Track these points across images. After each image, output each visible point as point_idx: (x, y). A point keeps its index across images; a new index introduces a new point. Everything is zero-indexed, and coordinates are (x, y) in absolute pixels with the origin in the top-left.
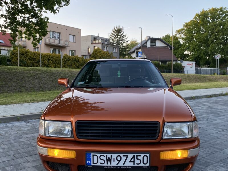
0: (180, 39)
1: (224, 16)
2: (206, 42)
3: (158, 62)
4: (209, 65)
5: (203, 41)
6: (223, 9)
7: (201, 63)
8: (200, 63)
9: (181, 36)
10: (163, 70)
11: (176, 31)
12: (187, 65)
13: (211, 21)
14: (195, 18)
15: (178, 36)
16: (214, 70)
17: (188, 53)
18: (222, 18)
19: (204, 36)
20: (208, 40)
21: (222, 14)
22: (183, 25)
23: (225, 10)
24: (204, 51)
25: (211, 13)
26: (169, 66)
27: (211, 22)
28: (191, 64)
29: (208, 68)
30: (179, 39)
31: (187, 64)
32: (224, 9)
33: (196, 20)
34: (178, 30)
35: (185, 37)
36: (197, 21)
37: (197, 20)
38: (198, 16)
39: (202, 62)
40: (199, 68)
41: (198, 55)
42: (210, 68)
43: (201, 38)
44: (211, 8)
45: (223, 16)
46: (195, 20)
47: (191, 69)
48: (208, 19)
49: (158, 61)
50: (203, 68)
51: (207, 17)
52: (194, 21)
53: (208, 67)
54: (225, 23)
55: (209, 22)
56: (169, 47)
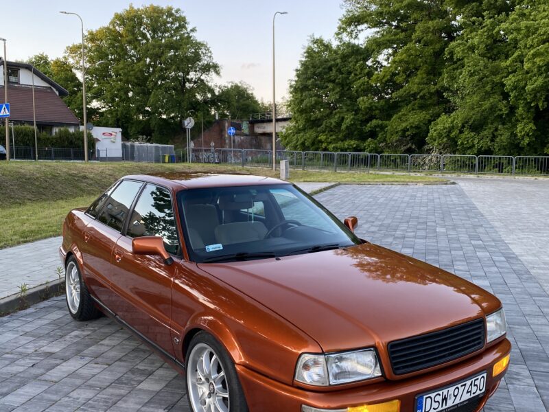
0: (77, 69)
1: (177, 28)
2: (141, 83)
3: (32, 127)
4: (151, 135)
5: (136, 81)
6: (173, 12)
7: (132, 131)
8: (129, 130)
9: (78, 62)
10: (47, 149)
11: (67, 48)
12: (103, 137)
13: (150, 34)
14: (113, 23)
15: (71, 61)
16: (162, 147)
17: (98, 106)
18: (173, 32)
19: (137, 70)
20: (146, 79)
21: (172, 23)
22: (83, 36)
23: (178, 15)
24: (139, 103)
25: (149, 17)
26: (60, 138)
27: (149, 36)
28: (111, 134)
29: (149, 144)
30: (74, 71)
31: (104, 134)
32: (177, 12)
33: (114, 27)
34: (71, 46)
35: (88, 65)
36: (119, 32)
37: (117, 28)
38: (120, 19)
39: (134, 129)
40: (129, 144)
41: (125, 112)
42: (154, 145)
43: (131, 73)
44: (148, 5)
45: (174, 27)
46: (111, 27)
47: (113, 146)
48: (142, 29)
49: (33, 125)
50: (137, 144)
51: (140, 24)
52: (111, 30)
53: (149, 141)
54: (181, 45)
55: (144, 36)
56: (55, 90)
